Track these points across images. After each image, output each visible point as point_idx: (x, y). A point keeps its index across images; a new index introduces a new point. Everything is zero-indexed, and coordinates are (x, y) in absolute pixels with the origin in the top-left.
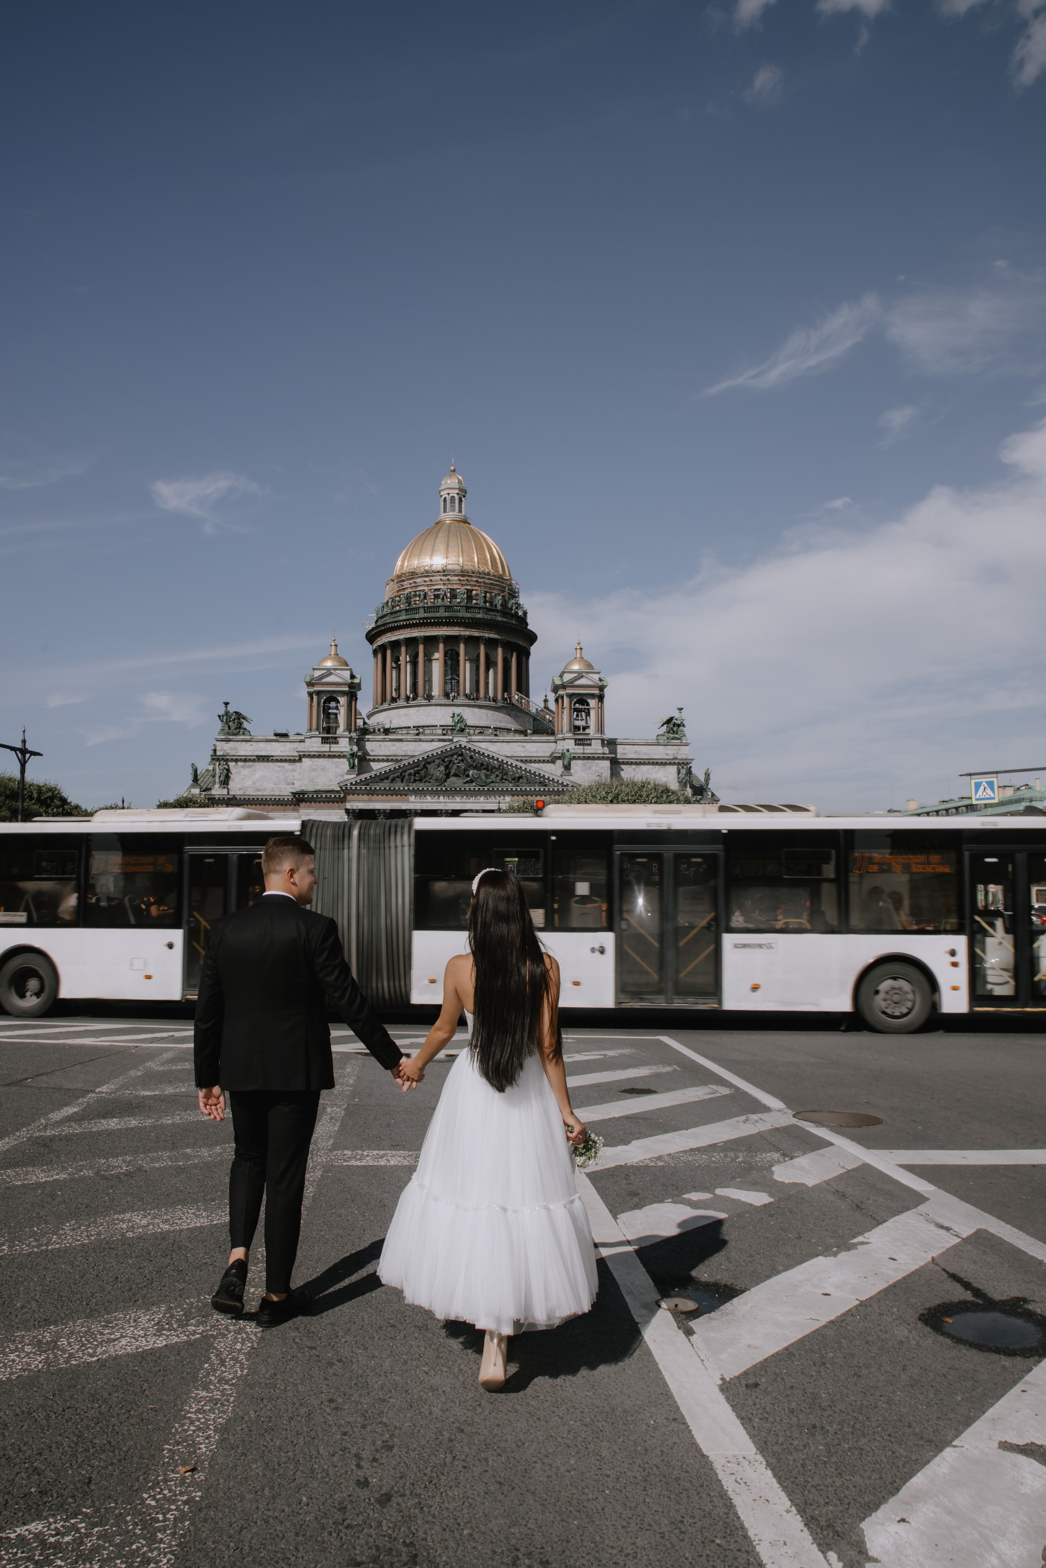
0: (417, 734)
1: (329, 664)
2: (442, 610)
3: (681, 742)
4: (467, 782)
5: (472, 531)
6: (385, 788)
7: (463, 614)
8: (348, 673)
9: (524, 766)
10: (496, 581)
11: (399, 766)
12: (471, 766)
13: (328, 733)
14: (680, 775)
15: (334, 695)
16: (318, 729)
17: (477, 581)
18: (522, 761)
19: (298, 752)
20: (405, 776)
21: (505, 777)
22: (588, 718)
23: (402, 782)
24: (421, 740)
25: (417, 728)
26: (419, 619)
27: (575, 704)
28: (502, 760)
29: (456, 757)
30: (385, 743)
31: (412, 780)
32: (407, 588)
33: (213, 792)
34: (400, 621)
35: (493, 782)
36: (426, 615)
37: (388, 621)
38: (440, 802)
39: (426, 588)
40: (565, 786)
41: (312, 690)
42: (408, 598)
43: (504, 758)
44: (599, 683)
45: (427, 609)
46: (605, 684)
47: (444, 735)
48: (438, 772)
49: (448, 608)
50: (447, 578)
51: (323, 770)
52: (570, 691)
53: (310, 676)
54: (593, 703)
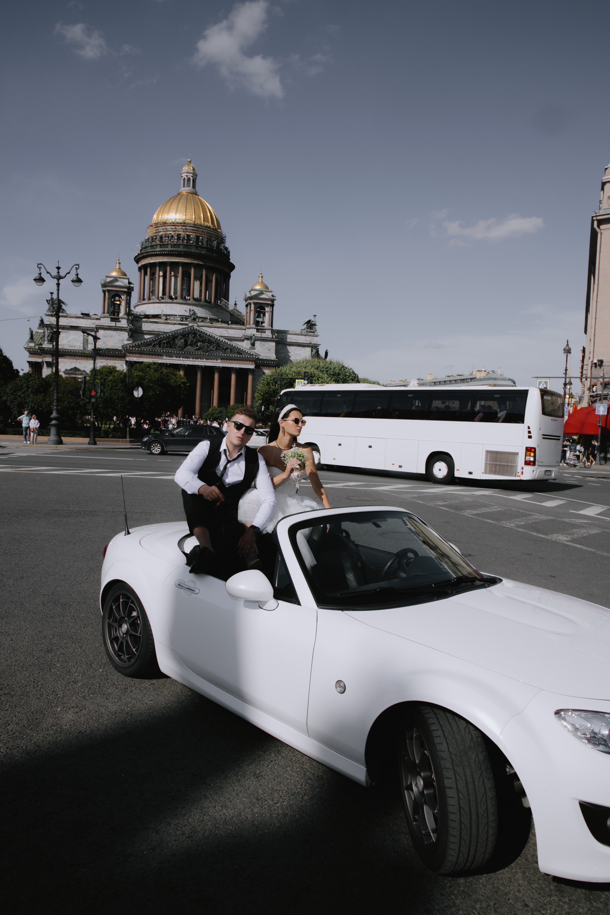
0: (166, 319)
1: (114, 274)
2: (182, 247)
3: (314, 335)
4: (196, 350)
5: (200, 201)
6: (149, 350)
7: (193, 250)
8: (127, 280)
9: (229, 342)
10: (214, 232)
11: (158, 338)
12: (199, 341)
13: (114, 315)
14: (313, 353)
15: (119, 293)
16: (108, 313)
17: (202, 231)
18: (228, 339)
19: (97, 325)
20: (161, 344)
21: (218, 348)
22: (264, 317)
23: (160, 347)
24: (168, 323)
25: (166, 315)
26: (168, 251)
27: (257, 309)
28: (217, 338)
29: (191, 335)
30: (148, 324)
31: (165, 346)
32: (161, 231)
33: (44, 346)
34: (157, 251)
35: (211, 350)
36: (172, 249)
37: (149, 251)
38: (181, 360)
39: (172, 233)
40: (251, 355)
41: (105, 289)
42: (161, 237)
43: (218, 337)
44: (272, 297)
45: (174, 246)
46: (275, 298)
47: (182, 321)
48: (180, 342)
49: (186, 246)
50: (185, 228)
51: (111, 337)
52: (256, 301)
53: (104, 280)
54: (267, 309)
